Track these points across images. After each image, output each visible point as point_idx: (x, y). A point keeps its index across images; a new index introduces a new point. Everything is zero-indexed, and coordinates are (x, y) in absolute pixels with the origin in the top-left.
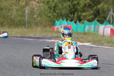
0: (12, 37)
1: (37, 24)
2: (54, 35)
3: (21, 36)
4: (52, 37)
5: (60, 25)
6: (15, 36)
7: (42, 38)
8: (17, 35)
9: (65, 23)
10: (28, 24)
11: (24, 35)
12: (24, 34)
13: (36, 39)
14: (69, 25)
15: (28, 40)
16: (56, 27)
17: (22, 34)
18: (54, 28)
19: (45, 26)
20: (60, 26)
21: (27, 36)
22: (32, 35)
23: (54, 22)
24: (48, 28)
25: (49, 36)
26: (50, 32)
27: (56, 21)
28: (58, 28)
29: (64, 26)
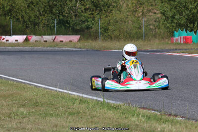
1: (155, 36)
2: (172, 47)
4: (170, 50)
5: (179, 36)
7: (159, 52)
9: (184, 34)
10: (145, 36)
13: (152, 53)
14: (189, 36)
15: (144, 54)
16: (175, 38)
18: (173, 39)
19: (163, 38)
21: (144, 49)
22: (149, 49)
23: (173, 32)
24: (167, 40)
25: (167, 48)
26: (168, 44)
27: (175, 32)
28: (177, 40)
29: (183, 37)
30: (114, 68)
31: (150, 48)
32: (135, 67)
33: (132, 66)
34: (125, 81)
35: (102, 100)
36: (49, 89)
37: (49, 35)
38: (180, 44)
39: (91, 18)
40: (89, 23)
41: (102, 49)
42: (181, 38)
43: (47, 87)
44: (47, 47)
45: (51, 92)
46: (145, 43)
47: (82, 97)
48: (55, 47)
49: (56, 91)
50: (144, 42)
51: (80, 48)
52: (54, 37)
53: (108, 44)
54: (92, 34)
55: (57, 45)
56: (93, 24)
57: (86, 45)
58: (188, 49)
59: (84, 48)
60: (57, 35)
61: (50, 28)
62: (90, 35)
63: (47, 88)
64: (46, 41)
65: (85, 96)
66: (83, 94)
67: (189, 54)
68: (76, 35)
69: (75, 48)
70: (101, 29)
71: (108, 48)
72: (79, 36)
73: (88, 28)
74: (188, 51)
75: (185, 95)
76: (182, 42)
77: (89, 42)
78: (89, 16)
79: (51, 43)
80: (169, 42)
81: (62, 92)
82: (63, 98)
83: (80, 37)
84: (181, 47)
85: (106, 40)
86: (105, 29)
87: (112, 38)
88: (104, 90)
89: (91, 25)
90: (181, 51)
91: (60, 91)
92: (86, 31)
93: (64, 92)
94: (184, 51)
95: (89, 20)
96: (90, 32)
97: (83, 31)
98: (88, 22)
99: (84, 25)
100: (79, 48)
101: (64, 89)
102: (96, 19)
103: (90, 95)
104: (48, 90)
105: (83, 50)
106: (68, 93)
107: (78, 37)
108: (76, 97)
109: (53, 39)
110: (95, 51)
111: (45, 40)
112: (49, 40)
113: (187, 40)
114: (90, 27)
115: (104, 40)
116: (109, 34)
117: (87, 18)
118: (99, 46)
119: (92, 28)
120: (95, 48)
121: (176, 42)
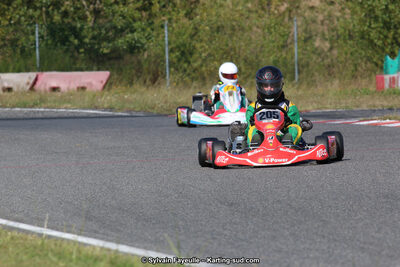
1: (330, 71)
2: (380, 102)
4: (375, 111)
10: (299, 72)
16: (387, 77)
18: (383, 79)
19: (354, 77)
22: (311, 108)
24: (364, 82)
25: (365, 107)
27: (388, 57)
28: (393, 81)
30: (206, 96)
31: (315, 105)
32: (231, 94)
33: (227, 93)
34: (218, 113)
36: (19, 230)
37: (19, 71)
39: (140, 20)
40: (136, 35)
43: (11, 224)
44: (14, 107)
45: (26, 239)
46: (300, 92)
47: (117, 251)
48: (35, 105)
49: (40, 235)
50: (298, 89)
51: (111, 109)
52: (33, 75)
54: (145, 66)
55: (43, 100)
57: (128, 100)
59: (121, 110)
60: (42, 70)
61: (23, 51)
62: (139, 71)
63: (12, 229)
64: (9, 89)
65: (124, 248)
66: (119, 242)
68: (99, 70)
69: (96, 108)
70: (171, 51)
72: (108, 73)
73: (133, 49)
77: (135, 91)
78: (137, 15)
79: (23, 93)
80: (372, 88)
81: (57, 238)
82: (60, 256)
83: (110, 77)
86: (183, 53)
87: (204, 79)
88: (190, 125)
89: (144, 41)
91: (49, 237)
92: (127, 57)
93: (63, 239)
95: (136, 25)
96: (139, 62)
97: (119, 57)
98: (132, 31)
100: (106, 110)
101: (62, 231)
102: (157, 22)
103: (138, 247)
104: (15, 234)
105: (120, 114)
106: (75, 242)
107: (104, 75)
108: (97, 252)
109: (31, 82)
110: (153, 115)
111: (6, 85)
112: (18, 86)
114: (139, 45)
115: (181, 84)
116: (195, 65)
117: (131, 20)
118: (166, 102)
119: (145, 50)
120: (153, 108)
121: (390, 86)
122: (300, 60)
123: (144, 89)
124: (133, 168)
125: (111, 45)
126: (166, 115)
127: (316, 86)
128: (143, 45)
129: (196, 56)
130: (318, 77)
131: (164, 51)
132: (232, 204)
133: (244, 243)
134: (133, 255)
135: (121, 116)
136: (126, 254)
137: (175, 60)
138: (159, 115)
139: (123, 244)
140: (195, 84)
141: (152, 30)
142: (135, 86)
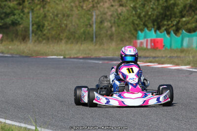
0: (70, 58)
1: (111, 37)
3: (85, 56)
5: (145, 37)
6: (75, 56)
8: (78, 55)
9: (152, 35)
10: (96, 37)
11: (90, 56)
12: (89, 54)
13: (106, 62)
14: (159, 38)
16: (138, 41)
17: (85, 54)
18: (136, 43)
20: (146, 40)
22: (101, 55)
23: (137, 33)
24: (127, 44)
27: (140, 32)
28: (141, 43)
29: (151, 40)
31: (103, 54)
35: (33, 128)
38: (147, 49)
39: (18, 9)
40: (16, 17)
41: (34, 55)
42: (147, 41)
46: (97, 47)
47: (5, 123)
50: (95, 46)
51: (2, 53)
53: (42, 47)
54: (20, 33)
56: (22, 18)
57: (11, 49)
58: (158, 57)
59: (7, 53)
62: (17, 34)
65: (8, 122)
66: (5, 119)
67: (159, 64)
70: (33, 25)
71: (42, 54)
72: (1, 35)
73: (14, 24)
74: (157, 59)
75: (152, 123)
76: (149, 47)
77: (15, 44)
78: (16, 7)
83: (2, 37)
84: (147, 54)
85: (40, 42)
86: (39, 26)
87: (48, 39)
89: (19, 20)
90: (148, 59)
92: (11, 27)
94: (151, 59)
95: (16, 12)
96: (17, 30)
97: (7, 28)
98: (14, 15)
99: (8, 19)
102: (26, 11)
103: (15, 121)
105: (6, 55)
110: (23, 57)
113: (156, 45)
114: (17, 22)
115: (37, 42)
116: (45, 33)
117: (13, 9)
118: (29, 50)
119: (20, 24)
120: (23, 53)
121: (140, 46)
122: (96, 32)
123: (19, 44)
124: (13, 82)
125: (3, 21)
126: (29, 57)
127: (104, 45)
128: (19, 22)
129: (45, 28)
130: (105, 40)
131: (29, 25)
132: (62, 101)
133: (68, 120)
134: (13, 125)
135: (7, 57)
136: (9, 124)
137: (35, 30)
138: (26, 57)
139: (8, 119)
140: (44, 41)
141: (24, 14)
142: (14, 42)
